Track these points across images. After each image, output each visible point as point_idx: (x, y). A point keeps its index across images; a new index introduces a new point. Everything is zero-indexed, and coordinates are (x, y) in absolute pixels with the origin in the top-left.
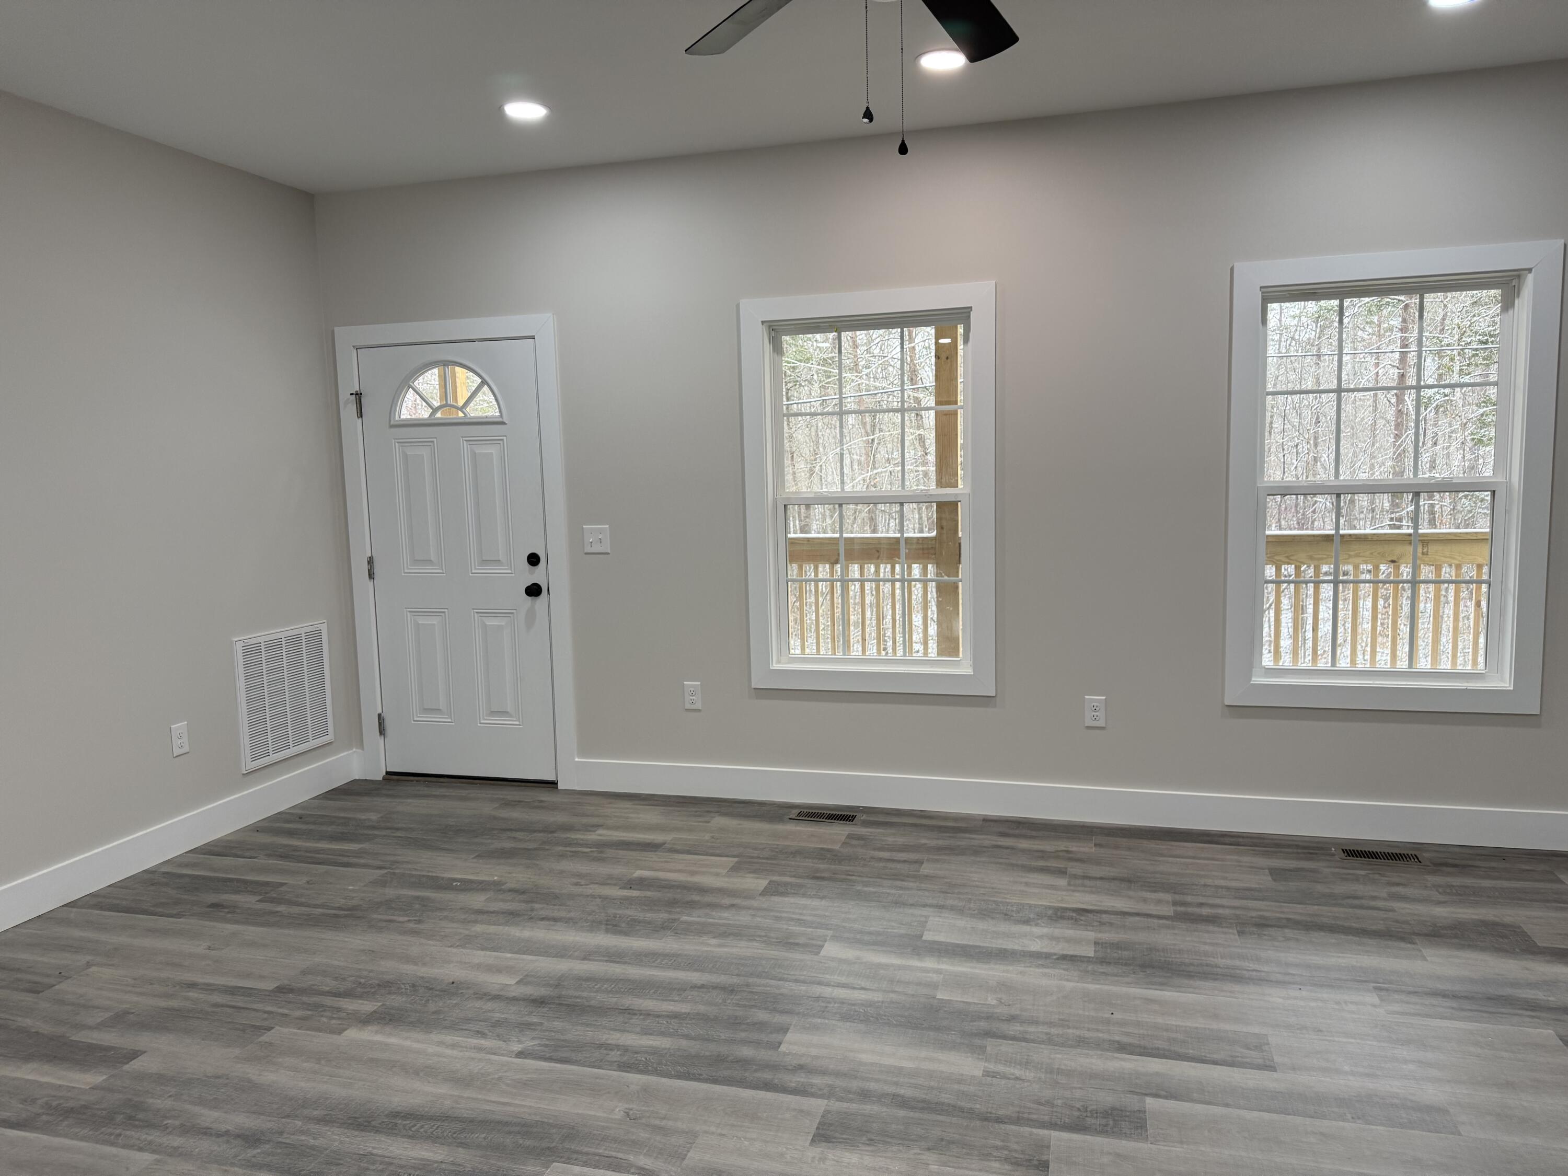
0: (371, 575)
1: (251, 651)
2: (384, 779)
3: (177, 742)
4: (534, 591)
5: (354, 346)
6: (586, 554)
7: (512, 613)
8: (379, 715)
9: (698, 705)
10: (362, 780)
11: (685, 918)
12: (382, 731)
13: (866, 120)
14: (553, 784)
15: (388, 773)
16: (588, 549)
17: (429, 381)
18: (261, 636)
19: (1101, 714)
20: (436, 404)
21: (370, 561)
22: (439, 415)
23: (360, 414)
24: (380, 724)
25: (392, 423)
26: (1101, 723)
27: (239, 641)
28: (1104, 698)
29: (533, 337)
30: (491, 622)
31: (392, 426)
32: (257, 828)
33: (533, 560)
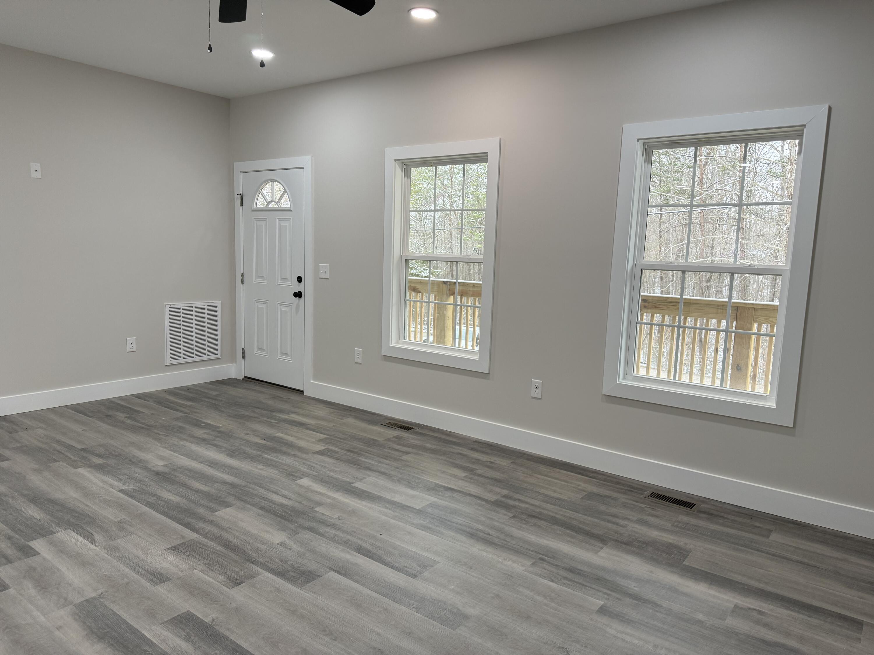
0: (243, 282)
1: (174, 311)
2: (243, 379)
3: (129, 346)
4: (298, 295)
5: (241, 172)
6: (320, 278)
7: (291, 305)
8: (243, 349)
9: (360, 361)
10: (237, 379)
11: (266, 456)
12: (243, 357)
13: (209, 51)
14: (302, 392)
15: (245, 377)
16: (321, 276)
17: (267, 189)
18: (181, 304)
19: (539, 391)
20: (269, 199)
21: (243, 275)
22: (270, 206)
23: (242, 205)
24: (243, 353)
25: (252, 209)
26: (539, 396)
27: (168, 305)
28: (541, 381)
29: (303, 168)
30: (284, 309)
31: (253, 211)
32: (166, 391)
33: (300, 279)
